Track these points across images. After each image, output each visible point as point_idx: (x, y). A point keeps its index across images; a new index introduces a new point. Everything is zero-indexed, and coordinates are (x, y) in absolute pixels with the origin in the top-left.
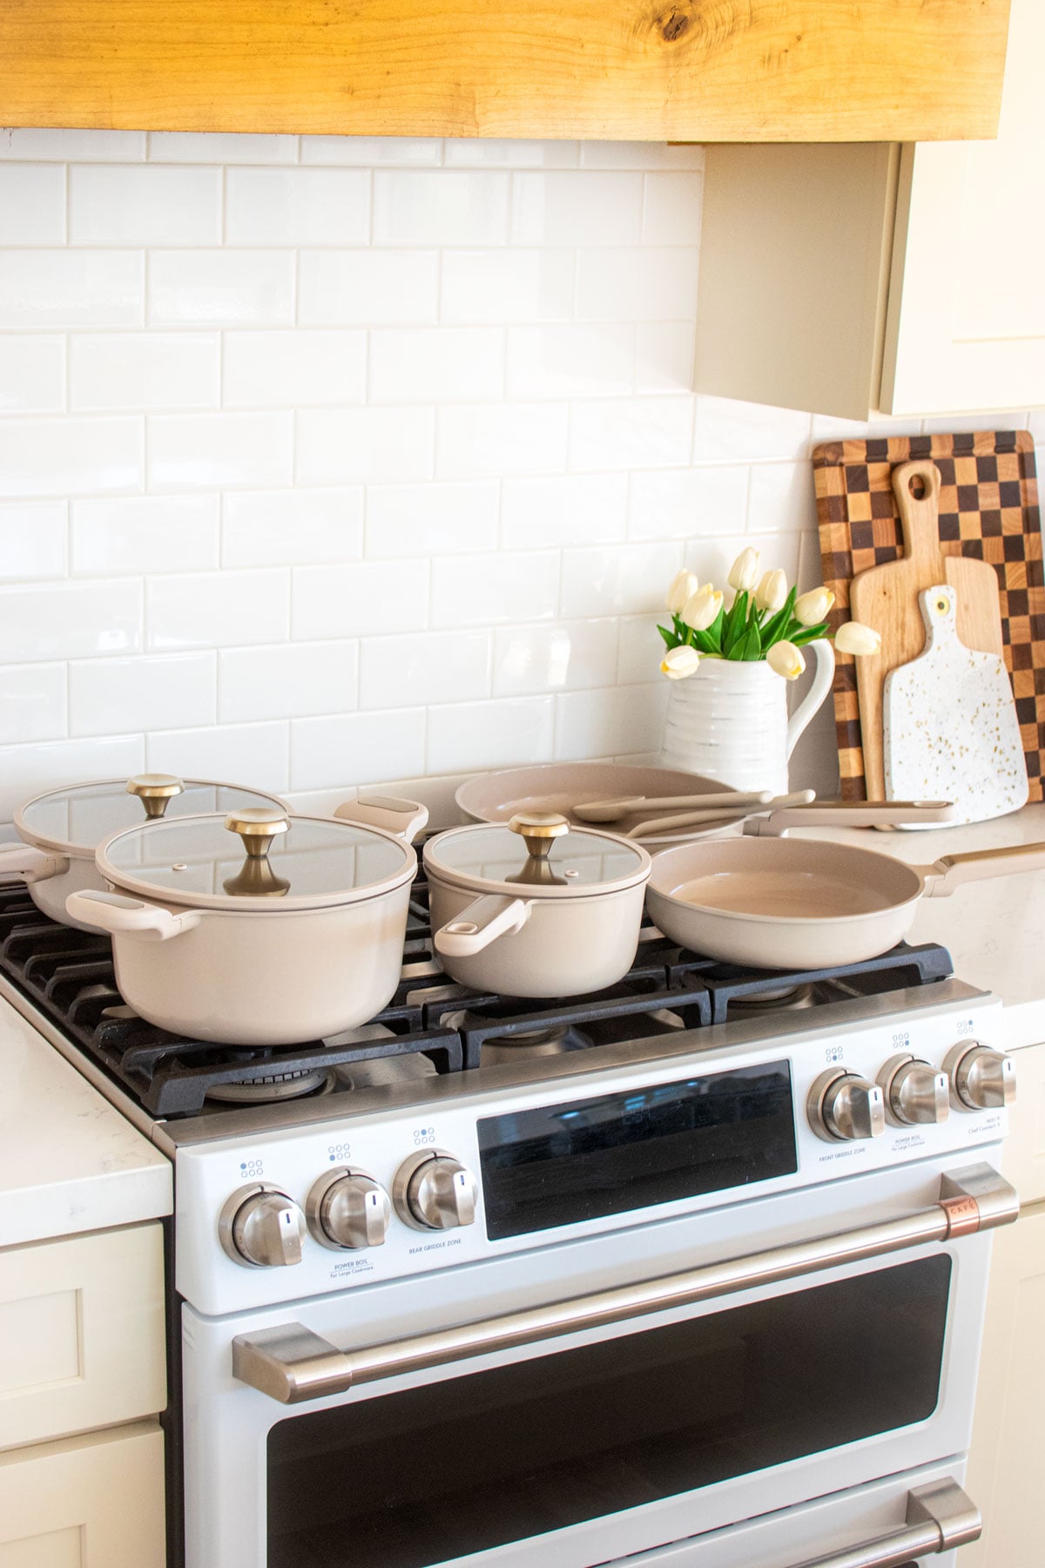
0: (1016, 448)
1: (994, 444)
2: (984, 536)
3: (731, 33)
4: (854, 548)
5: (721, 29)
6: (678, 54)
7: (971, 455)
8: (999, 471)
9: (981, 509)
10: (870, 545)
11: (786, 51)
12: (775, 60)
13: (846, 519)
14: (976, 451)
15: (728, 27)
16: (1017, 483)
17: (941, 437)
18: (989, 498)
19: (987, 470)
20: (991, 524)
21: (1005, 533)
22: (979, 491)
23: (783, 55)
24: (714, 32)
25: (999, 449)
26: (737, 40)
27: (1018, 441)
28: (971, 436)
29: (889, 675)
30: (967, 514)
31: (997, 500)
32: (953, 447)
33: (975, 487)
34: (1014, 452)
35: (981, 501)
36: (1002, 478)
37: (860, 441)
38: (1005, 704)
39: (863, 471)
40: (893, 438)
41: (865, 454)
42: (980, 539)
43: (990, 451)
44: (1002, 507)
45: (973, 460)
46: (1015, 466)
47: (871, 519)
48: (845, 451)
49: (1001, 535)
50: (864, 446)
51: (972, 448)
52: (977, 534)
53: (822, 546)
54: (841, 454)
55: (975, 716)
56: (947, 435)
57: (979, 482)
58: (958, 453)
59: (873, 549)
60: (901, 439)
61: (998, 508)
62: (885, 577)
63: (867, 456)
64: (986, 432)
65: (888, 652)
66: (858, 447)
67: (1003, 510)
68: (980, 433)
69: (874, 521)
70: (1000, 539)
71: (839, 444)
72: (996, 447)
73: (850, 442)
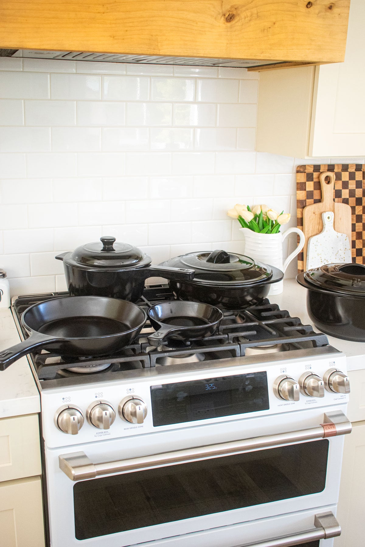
0: (362, 170)
1: (355, 168)
2: (349, 197)
3: (250, 20)
4: (307, 199)
5: (247, 19)
6: (231, 27)
7: (348, 171)
8: (356, 177)
9: (349, 189)
10: (313, 198)
11: (270, 28)
12: (266, 31)
13: (305, 190)
14: (349, 170)
15: (249, 18)
16: (362, 181)
17: (338, 165)
18: (352, 185)
19: (352, 176)
20: (352, 193)
21: (356, 196)
22: (349, 183)
23: (269, 29)
24: (244, 20)
25: (357, 170)
26: (252, 23)
27: (363, 168)
28: (347, 165)
29: (310, 238)
30: (345, 190)
31: (355, 186)
32: (341, 168)
33: (348, 182)
34: (361, 171)
35: (349, 186)
36: (357, 179)
37: (312, 165)
38: (347, 250)
39: (312, 174)
40: (323, 165)
41: (313, 169)
42: (348, 198)
43: (353, 170)
44: (356, 188)
45: (348, 173)
46: (361, 175)
47: (313, 190)
48: (307, 168)
49: (355, 197)
50: (313, 167)
51: (348, 169)
52: (347, 197)
53: (297, 197)
54: (305, 169)
55: (337, 253)
56: (340, 164)
57: (349, 180)
58: (343, 170)
59: (313, 200)
60: (325, 165)
61: (355, 188)
62: (314, 208)
63: (313, 170)
64: (353, 164)
65: (314, 232)
66: (311, 167)
67: (356, 189)
68: (351, 164)
69: (314, 191)
70: (355, 198)
71: (305, 166)
72: (355, 169)
73: (308, 165)
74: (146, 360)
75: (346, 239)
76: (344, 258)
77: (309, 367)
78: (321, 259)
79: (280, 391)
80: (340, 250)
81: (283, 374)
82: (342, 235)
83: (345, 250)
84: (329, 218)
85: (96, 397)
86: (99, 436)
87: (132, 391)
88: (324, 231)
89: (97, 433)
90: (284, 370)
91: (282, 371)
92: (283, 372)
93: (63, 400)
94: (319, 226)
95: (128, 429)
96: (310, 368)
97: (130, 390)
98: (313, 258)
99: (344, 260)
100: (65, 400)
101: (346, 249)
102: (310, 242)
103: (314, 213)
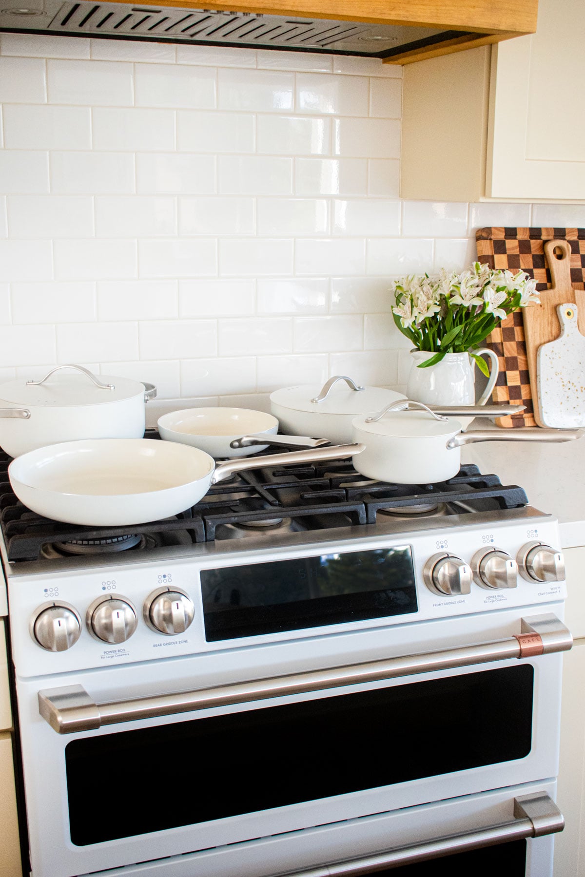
1: (578, 235)
7: (565, 239)
8: (579, 249)
14: (567, 237)
17: (547, 229)
19: (573, 248)
20: (576, 276)
21: (584, 281)
25: (580, 237)
28: (564, 230)
32: (553, 234)
36: (582, 252)
37: (501, 228)
39: (503, 244)
40: (520, 228)
41: (504, 235)
43: (575, 238)
45: (567, 241)
48: (493, 232)
50: (503, 230)
51: (565, 236)
54: (490, 234)
56: (551, 228)
58: (555, 237)
60: (524, 229)
61: (580, 267)
64: (573, 228)
66: (500, 231)
67: (583, 269)
68: (569, 228)
71: (490, 229)
73: (496, 228)
74: (198, 529)
77: (490, 539)
79: (435, 579)
81: (441, 550)
85: (104, 588)
86: (107, 657)
87: (167, 578)
89: (105, 653)
90: (444, 545)
91: (440, 545)
92: (442, 547)
93: (45, 593)
95: (161, 645)
96: (492, 540)
97: (164, 576)
100: (49, 592)
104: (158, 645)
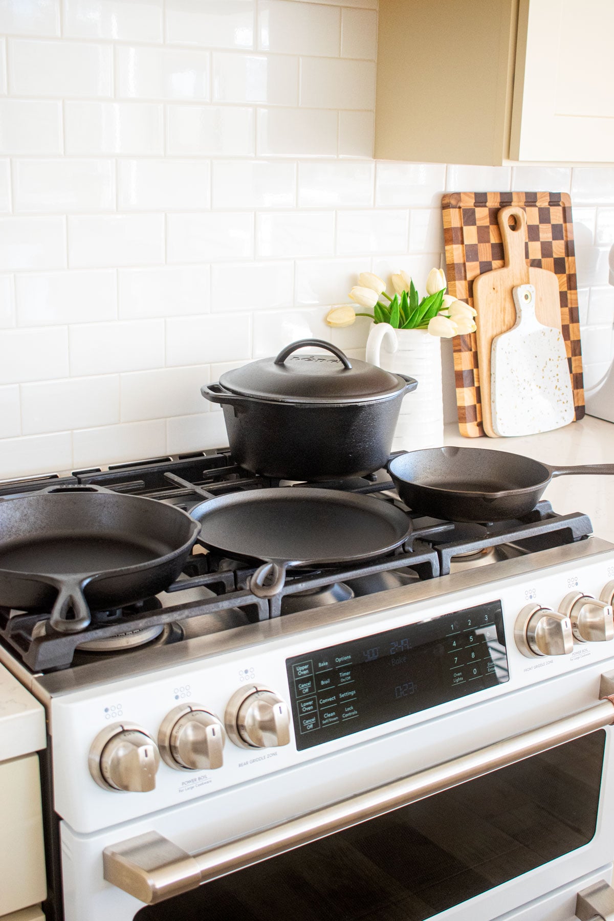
0: (561, 203)
1: (549, 200)
2: (542, 257)
4: (467, 261)
7: (535, 206)
8: (551, 217)
9: (541, 240)
10: (477, 260)
13: (462, 243)
14: (538, 204)
16: (562, 225)
17: (518, 193)
18: (546, 233)
19: (544, 217)
20: (547, 250)
21: (555, 256)
22: (540, 229)
25: (551, 204)
27: (562, 200)
28: (535, 194)
29: (495, 340)
30: (533, 243)
31: (550, 235)
32: (525, 201)
33: (538, 226)
34: (559, 205)
35: (541, 235)
36: (553, 222)
37: (471, 193)
38: (562, 360)
39: (473, 212)
40: (491, 193)
41: (474, 201)
42: (540, 260)
43: (546, 204)
44: (553, 240)
45: (537, 209)
46: (561, 214)
47: (477, 243)
48: (462, 197)
49: (552, 257)
50: (473, 196)
51: (535, 202)
52: (539, 256)
53: (448, 259)
54: (459, 200)
55: (545, 367)
56: (522, 193)
57: (540, 223)
58: (527, 204)
59: (478, 262)
60: (495, 193)
61: (551, 240)
62: (494, 279)
63: (475, 203)
64: (544, 193)
65: (496, 326)
66: (470, 197)
67: (553, 242)
68: (540, 192)
69: (479, 245)
70: (552, 259)
71: (459, 194)
72: (550, 202)
73: (465, 193)
75: (559, 338)
76: (557, 375)
77: (575, 582)
78: (518, 381)
79: (530, 639)
80: (550, 359)
81: (530, 601)
82: (551, 330)
83: (558, 360)
84: (526, 297)
85: (177, 697)
86: (188, 789)
87: (249, 673)
88: (519, 323)
89: (185, 783)
90: (532, 594)
91: (529, 595)
92: (531, 597)
93: (106, 713)
94: (504, 315)
95: (247, 763)
96: (577, 584)
97: (246, 672)
98: (503, 378)
99: (557, 381)
100: (110, 712)
101: (559, 357)
102: (495, 346)
103: (494, 289)
104: (245, 764)
